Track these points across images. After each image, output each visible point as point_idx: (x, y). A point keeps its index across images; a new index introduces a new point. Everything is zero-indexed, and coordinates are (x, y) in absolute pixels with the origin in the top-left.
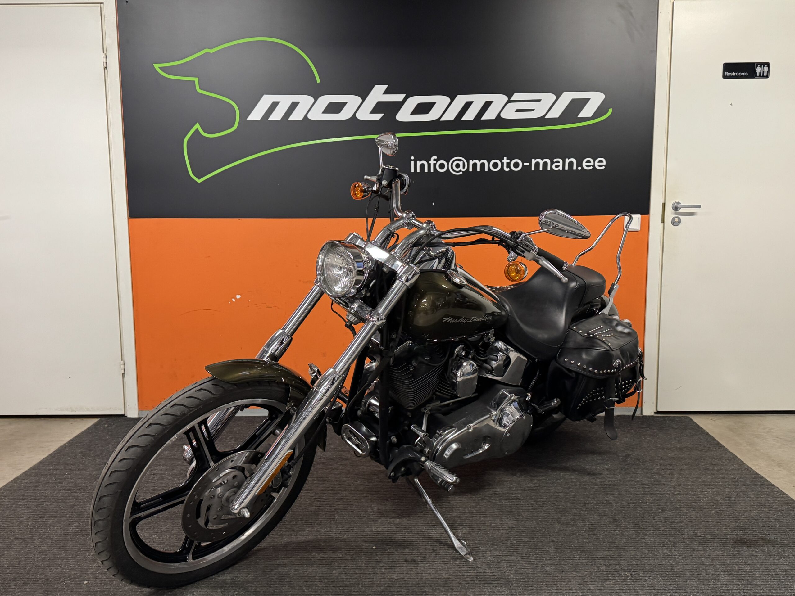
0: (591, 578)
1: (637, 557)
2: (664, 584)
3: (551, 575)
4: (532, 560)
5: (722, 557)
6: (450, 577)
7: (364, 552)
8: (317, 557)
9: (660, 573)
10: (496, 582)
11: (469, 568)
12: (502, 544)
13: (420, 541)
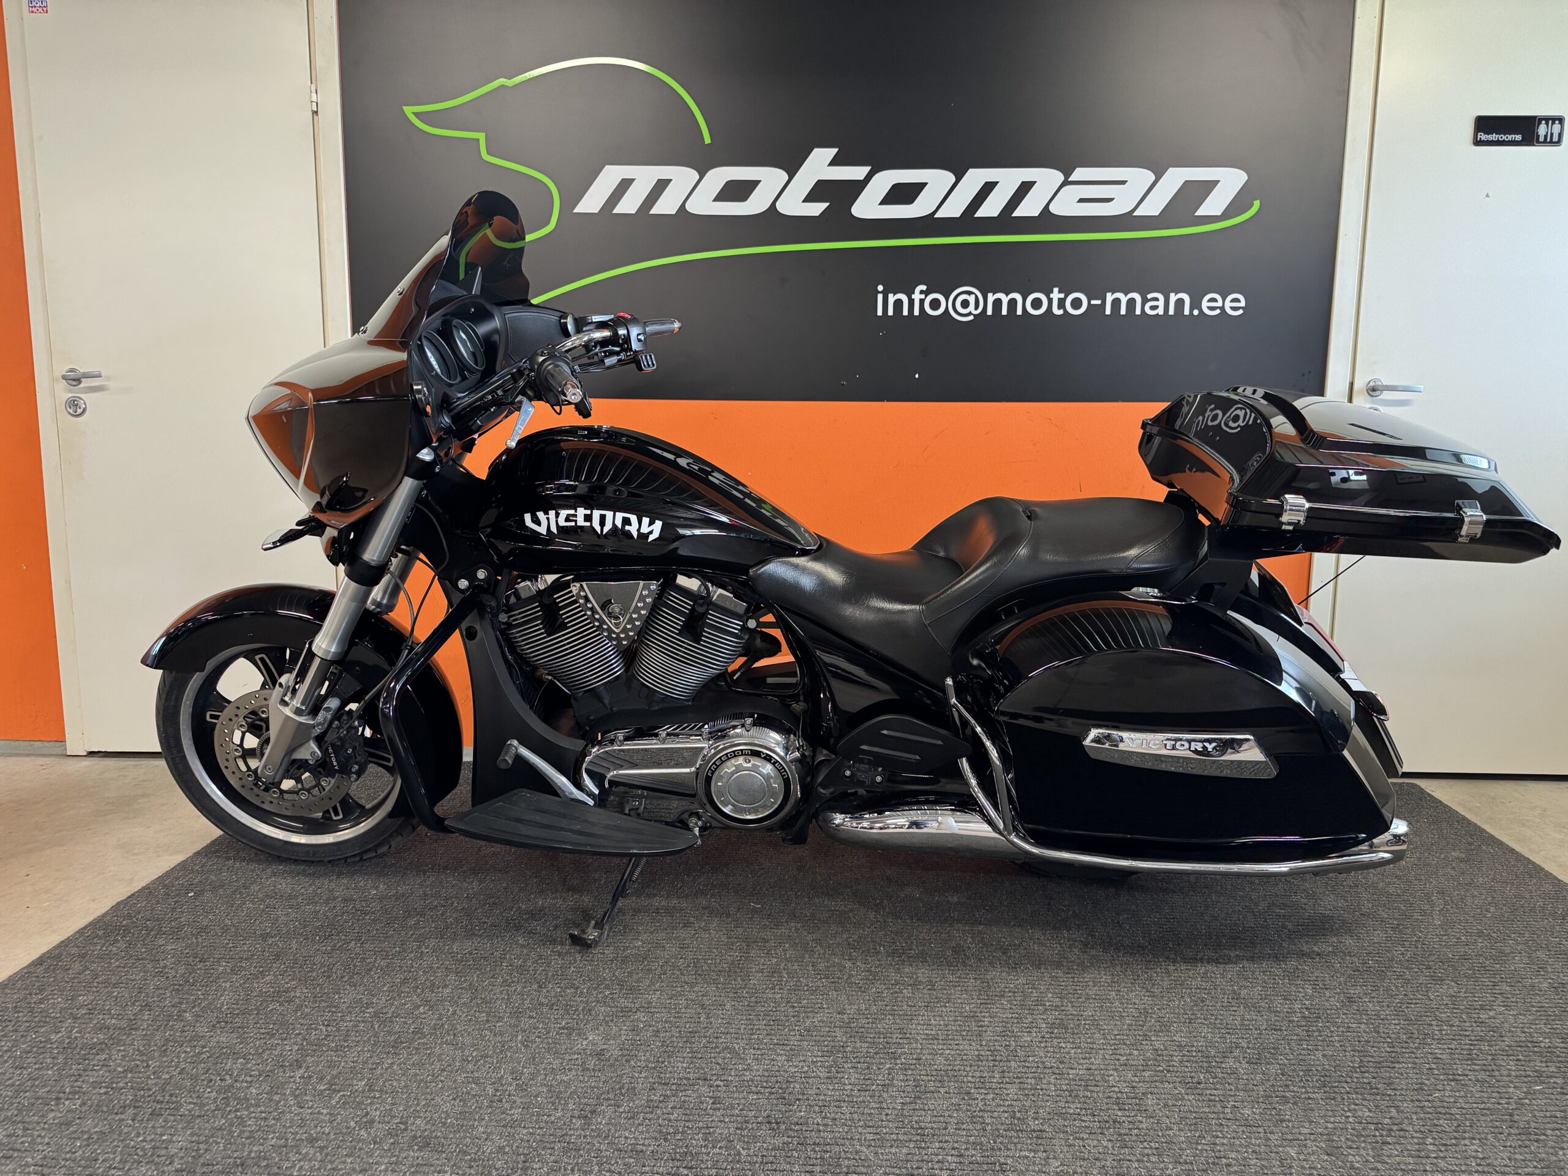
0: (1347, 1139)
1: (1426, 1088)
2: (1510, 1159)
3: (1261, 1130)
4: (1208, 1092)
6: (1046, 1127)
7: (851, 1062)
8: (758, 1071)
9: (1492, 1130)
10: (1145, 1144)
11: (1081, 1109)
12: (1136, 1053)
13: (963, 1040)
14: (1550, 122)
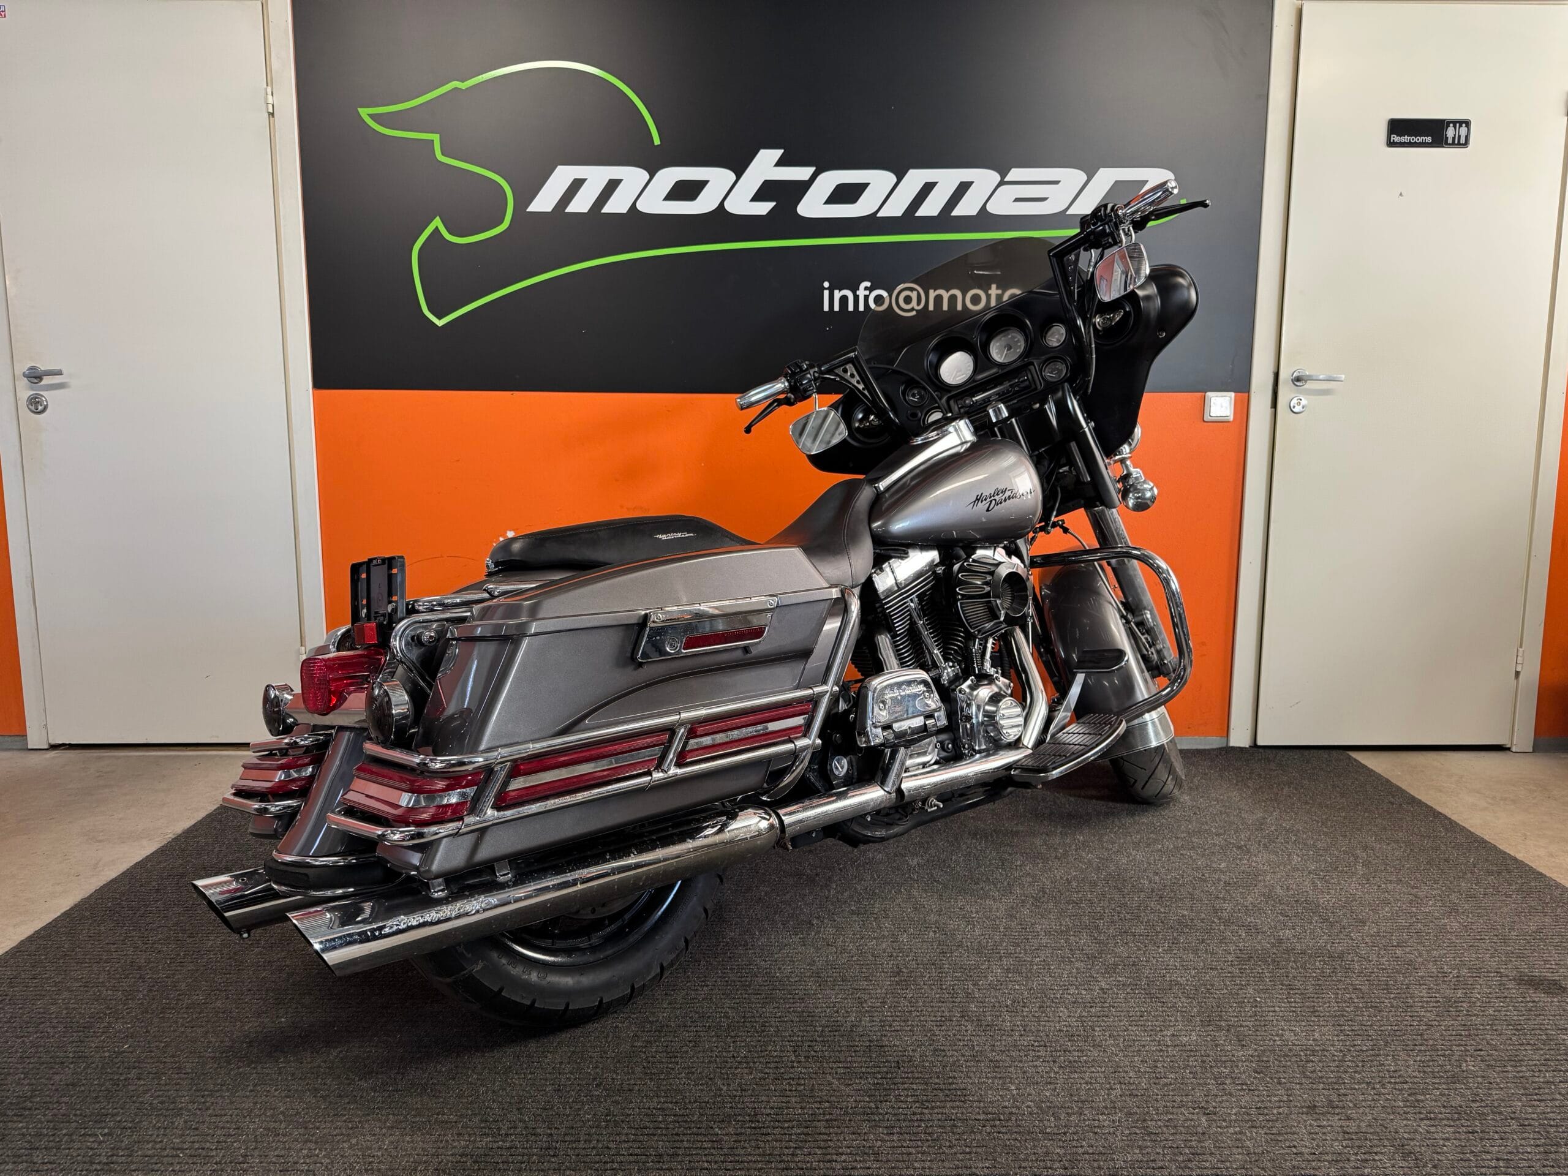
5: (1508, 1013)
12: (1083, 992)
14: (1458, 125)
